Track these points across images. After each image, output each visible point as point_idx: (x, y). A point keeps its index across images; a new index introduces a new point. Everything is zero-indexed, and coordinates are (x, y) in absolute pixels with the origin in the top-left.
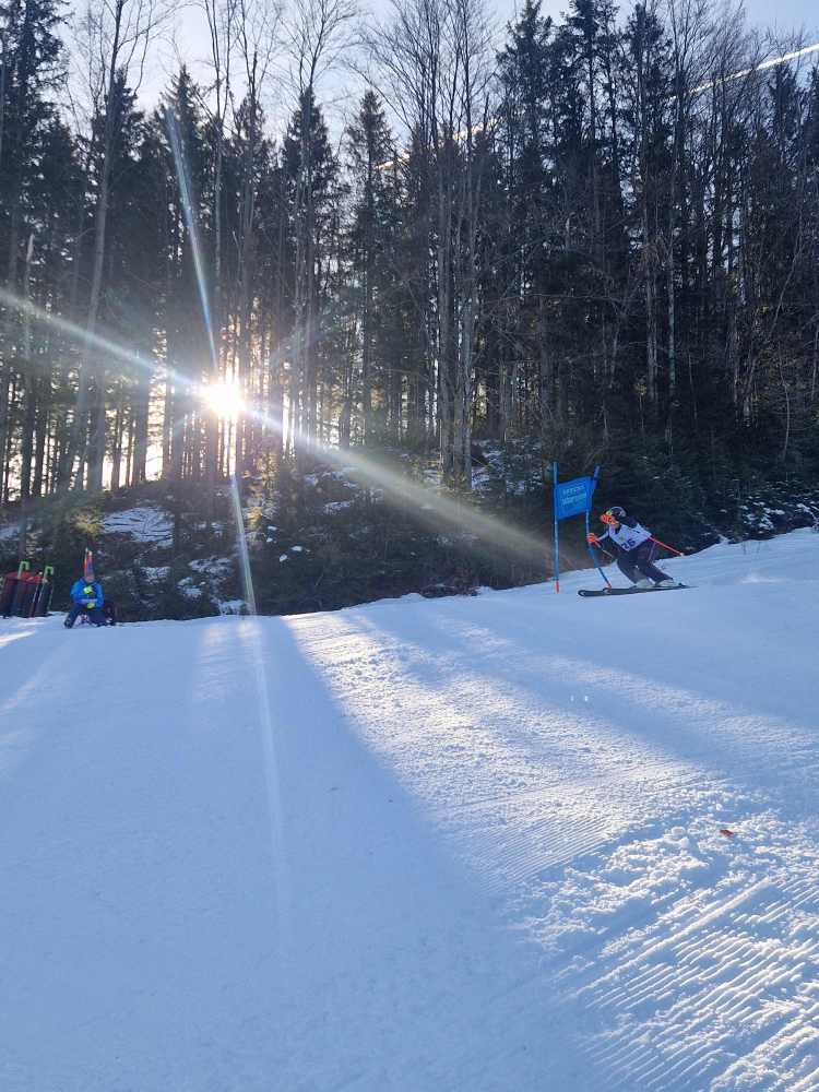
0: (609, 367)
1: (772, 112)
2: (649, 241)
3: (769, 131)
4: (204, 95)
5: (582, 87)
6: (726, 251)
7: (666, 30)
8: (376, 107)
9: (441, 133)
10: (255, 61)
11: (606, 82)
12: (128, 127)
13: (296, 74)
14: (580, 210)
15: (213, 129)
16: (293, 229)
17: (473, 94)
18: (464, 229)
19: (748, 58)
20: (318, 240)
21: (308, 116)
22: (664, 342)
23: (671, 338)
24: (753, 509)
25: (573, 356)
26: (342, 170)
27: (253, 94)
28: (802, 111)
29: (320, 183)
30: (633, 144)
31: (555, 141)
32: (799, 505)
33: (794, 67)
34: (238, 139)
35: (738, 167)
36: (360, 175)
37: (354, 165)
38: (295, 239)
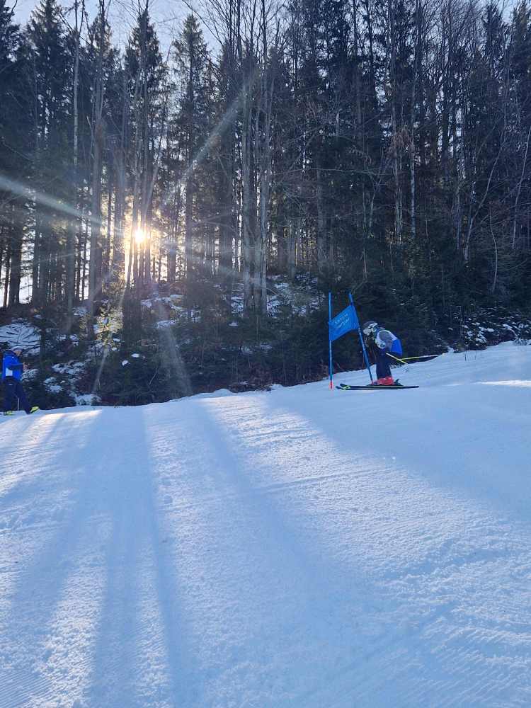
0: (367, 224)
1: (485, 39)
2: (397, 131)
3: (483, 54)
4: (66, 13)
5: (348, 17)
6: (452, 139)
8: (195, 27)
9: (244, 47)
11: (366, 14)
12: (7, 36)
14: (346, 107)
15: (72, 39)
16: (133, 115)
17: (268, 19)
18: (262, 118)
20: (152, 125)
21: (145, 33)
22: (407, 205)
23: (413, 202)
24: (472, 328)
25: (342, 215)
26: (170, 73)
27: (102, 14)
28: (506, 39)
29: (152, 82)
30: (385, 60)
31: (328, 56)
32: (504, 325)
33: (500, 7)
34: (91, 48)
35: (461, 79)
36: (184, 77)
37: (179, 69)
38: (134, 123)
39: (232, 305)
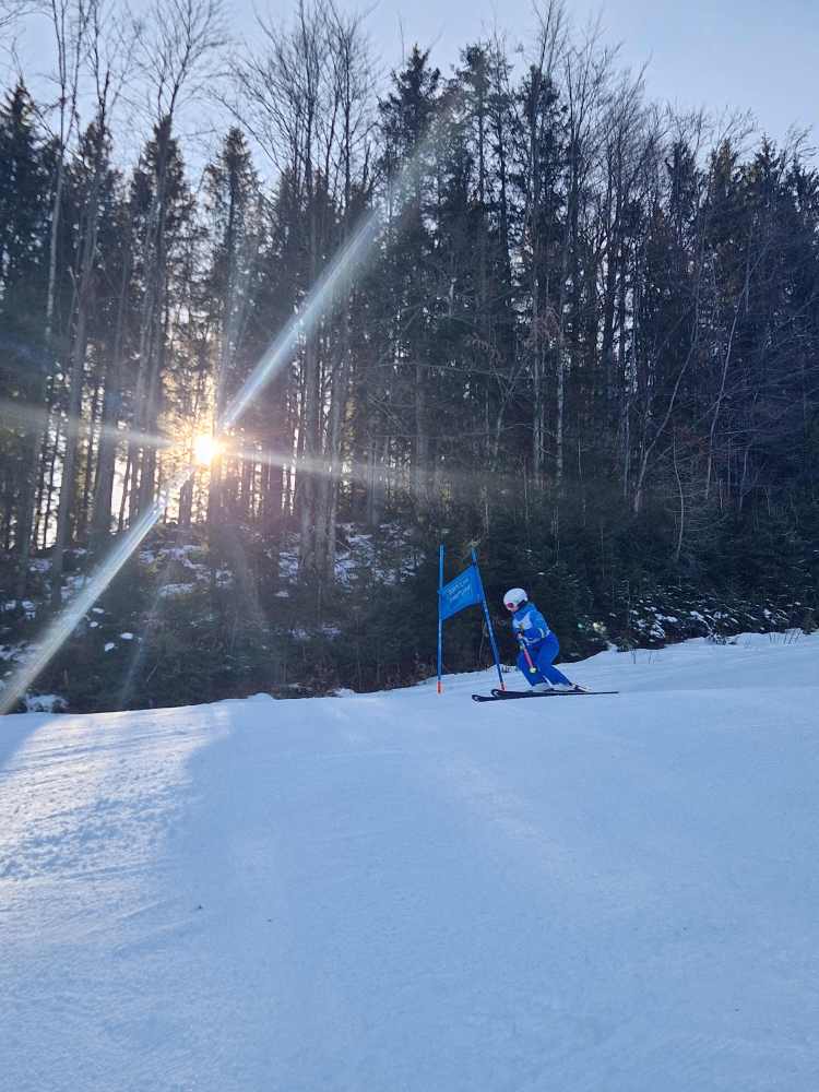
0: (491, 450)
1: (670, 190)
2: (539, 316)
3: (666, 213)
4: (45, 112)
5: (471, 146)
6: (617, 334)
7: (562, 95)
8: (241, 146)
10: (107, 82)
11: (497, 143)
13: (154, 100)
15: (53, 153)
16: (138, 271)
17: (353, 141)
19: (646, 132)
20: (167, 285)
21: (163, 149)
22: (552, 426)
23: (560, 422)
24: (644, 615)
26: (199, 210)
27: (102, 116)
28: (701, 193)
29: (171, 222)
30: (523, 212)
31: (439, 202)
32: (693, 613)
33: (692, 147)
34: (80, 167)
35: (634, 246)
36: (220, 218)
37: (213, 206)
39: (281, 564)
